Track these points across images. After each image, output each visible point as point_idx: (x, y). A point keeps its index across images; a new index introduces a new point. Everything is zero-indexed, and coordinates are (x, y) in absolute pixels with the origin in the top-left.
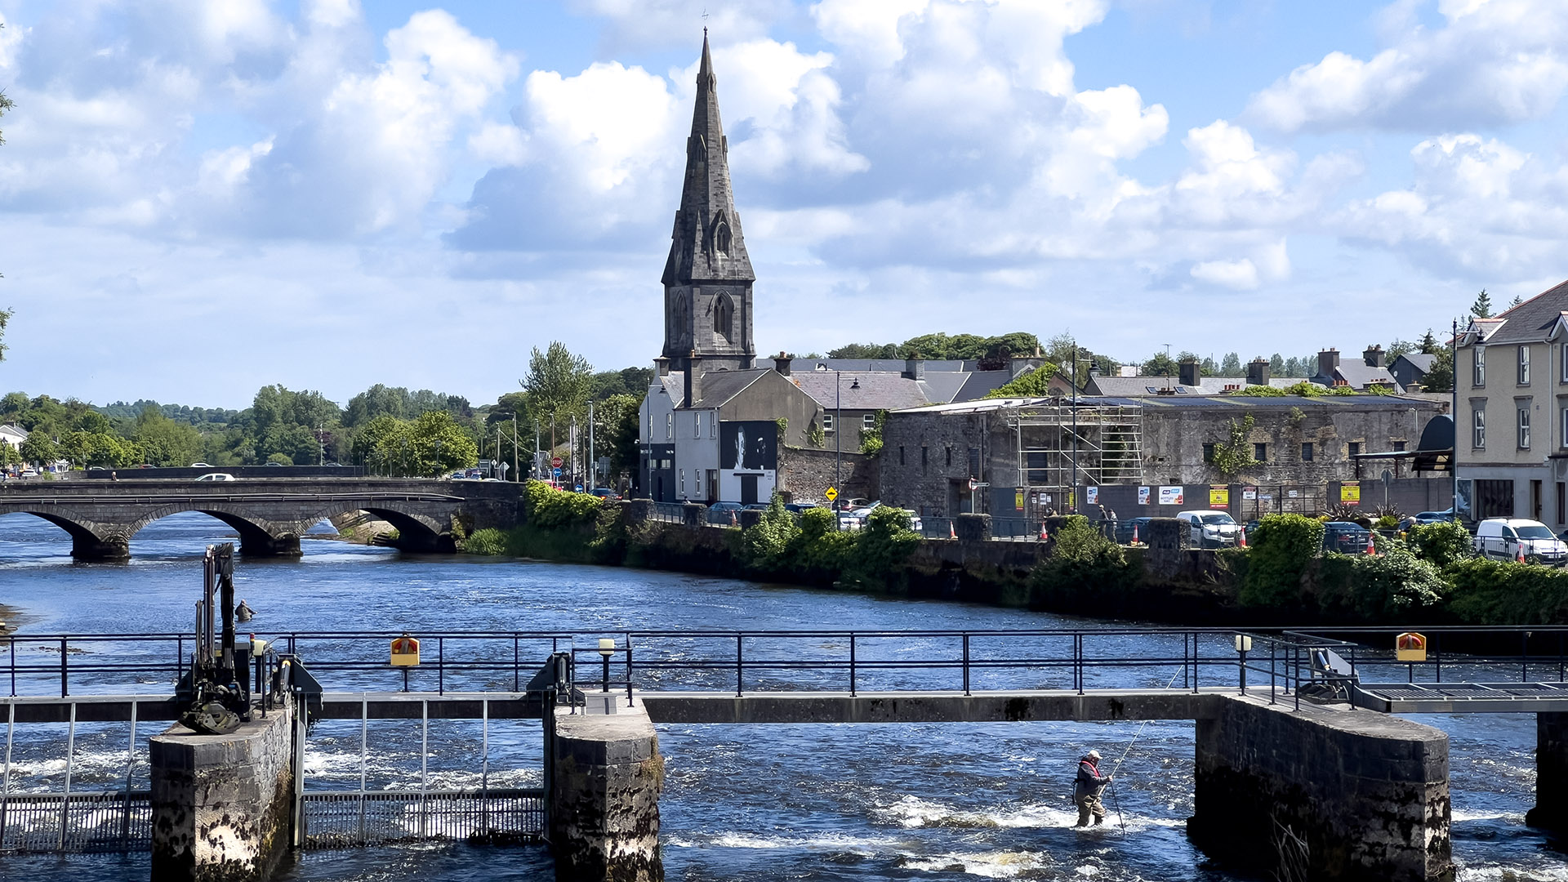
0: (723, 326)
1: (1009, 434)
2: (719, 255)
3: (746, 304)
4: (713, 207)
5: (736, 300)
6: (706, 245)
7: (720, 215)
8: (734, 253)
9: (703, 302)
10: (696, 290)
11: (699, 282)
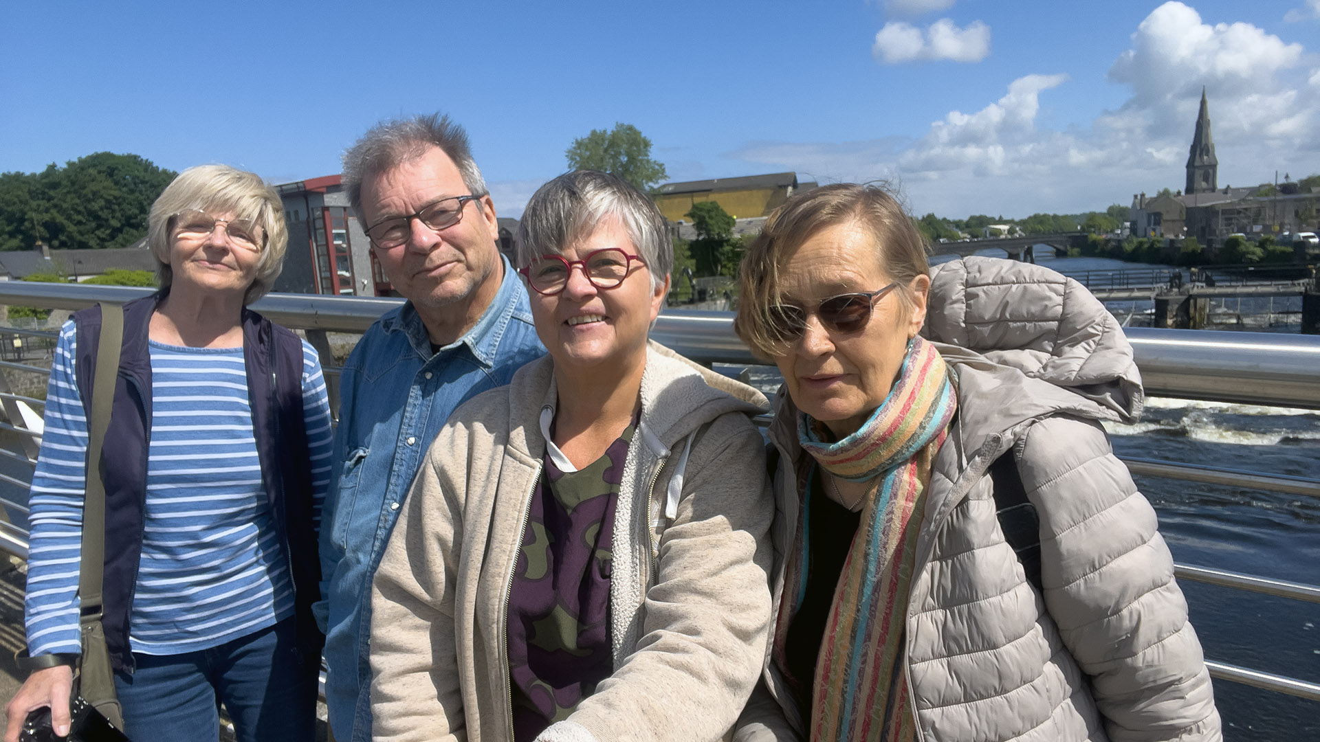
0: (1206, 179)
1: (1218, 212)
2: (1205, 157)
3: (1215, 172)
4: (1204, 142)
5: (1211, 171)
6: (1201, 155)
7: (1206, 145)
8: (1210, 156)
9: (1198, 174)
10: (1196, 170)
11: (1198, 167)
